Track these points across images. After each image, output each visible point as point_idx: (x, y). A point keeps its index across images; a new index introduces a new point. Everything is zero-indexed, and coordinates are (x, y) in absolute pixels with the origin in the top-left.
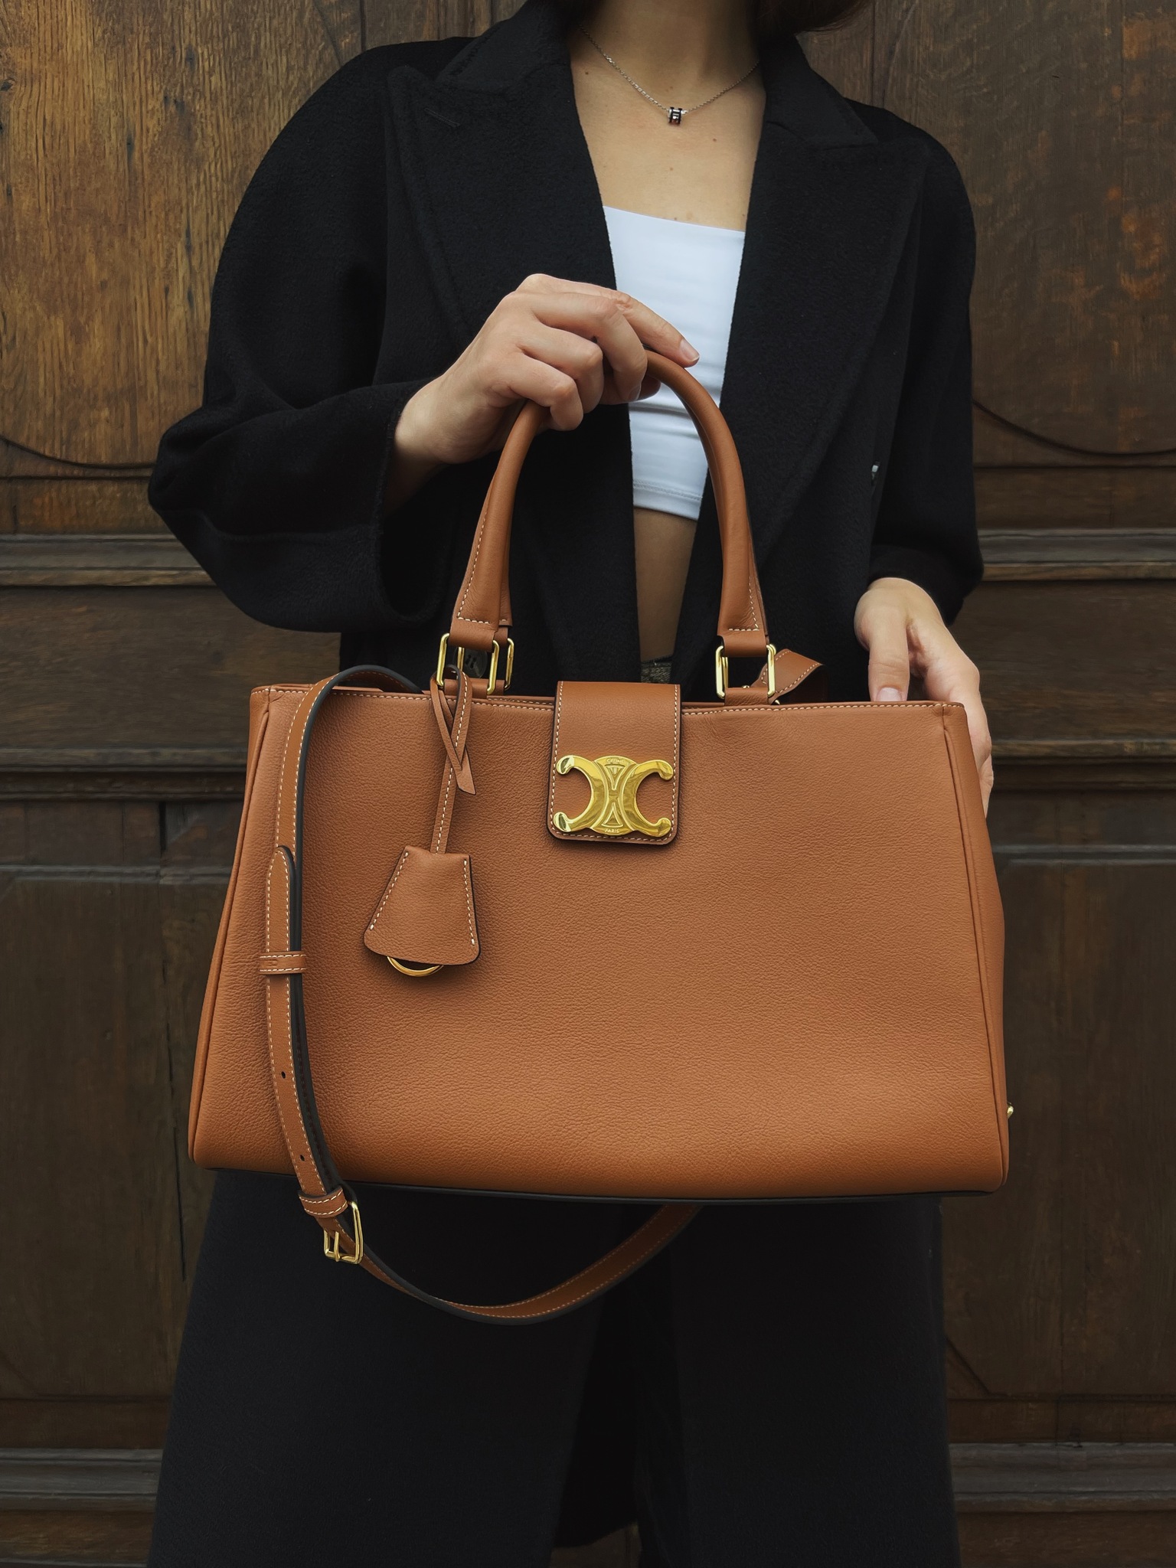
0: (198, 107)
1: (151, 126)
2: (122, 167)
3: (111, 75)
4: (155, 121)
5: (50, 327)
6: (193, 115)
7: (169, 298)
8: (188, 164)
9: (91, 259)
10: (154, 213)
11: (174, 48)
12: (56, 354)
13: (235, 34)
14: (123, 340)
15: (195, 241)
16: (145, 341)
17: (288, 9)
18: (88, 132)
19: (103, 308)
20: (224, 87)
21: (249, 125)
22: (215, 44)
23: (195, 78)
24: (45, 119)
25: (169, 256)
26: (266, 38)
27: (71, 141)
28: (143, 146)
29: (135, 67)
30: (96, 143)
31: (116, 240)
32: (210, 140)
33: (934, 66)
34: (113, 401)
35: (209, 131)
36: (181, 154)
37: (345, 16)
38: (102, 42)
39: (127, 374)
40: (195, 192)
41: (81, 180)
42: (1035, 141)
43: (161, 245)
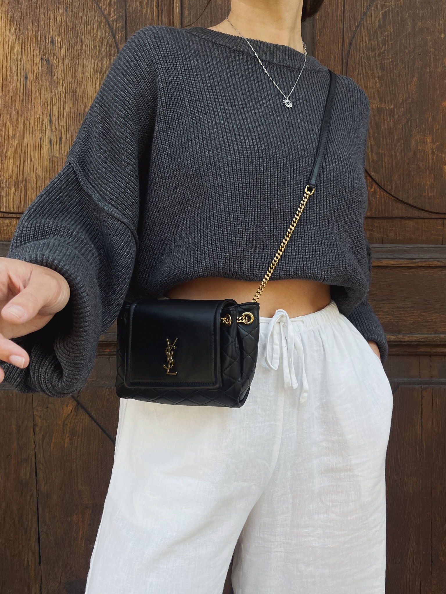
0: (55, 63)
1: (35, 69)
2: (23, 86)
3: (18, 48)
4: (37, 68)
6: (54, 66)
7: (41, 142)
8: (51, 86)
9: (8, 126)
10: (36, 107)
11: (45, 37)
13: (72, 32)
14: (22, 160)
15: (53, 118)
16: (31, 160)
17: (94, 22)
18: (8, 72)
19: (13, 146)
20: (67, 54)
21: (77, 71)
22: (63, 36)
23: (55, 50)
25: (42, 124)
26: (85, 34)
28: (31, 78)
29: (29, 45)
30: (12, 77)
31: (19, 118)
32: (60, 76)
33: (369, 50)
34: (17, 185)
35: (60, 72)
36: (48, 82)
37: (119, 25)
38: (14, 34)
39: (23, 174)
40: (54, 98)
41: (5, 92)
42: (412, 82)
43: (39, 120)
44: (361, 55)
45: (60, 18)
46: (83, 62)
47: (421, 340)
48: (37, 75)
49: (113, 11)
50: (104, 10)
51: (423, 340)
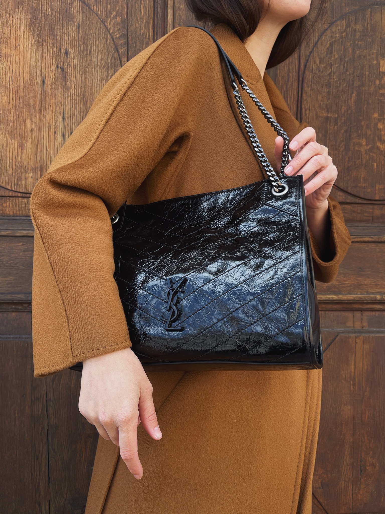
0: (69, 70)
1: (51, 76)
2: (41, 89)
3: (37, 57)
4: (53, 74)
5: (12, 144)
6: (67, 73)
7: (56, 135)
8: (64, 90)
9: (28, 121)
10: (51, 106)
11: (60, 49)
12: (14, 153)
13: (83, 46)
14: (39, 150)
15: (66, 116)
16: (47, 150)
17: (102, 38)
18: (28, 76)
19: (32, 138)
20: (78, 64)
21: (87, 78)
22: (76, 49)
23: (68, 60)
24: (12, 71)
25: (57, 121)
26: (94, 48)
27: (22, 79)
28: (48, 82)
29: (46, 54)
30: (31, 80)
31: (37, 114)
32: (73, 82)
33: (319, 71)
34: (34, 170)
35: (73, 79)
36: (62, 86)
37: (122, 42)
38: (34, 45)
39: (40, 161)
40: (67, 99)
41: (25, 93)
42: (351, 97)
43: (54, 117)
44: (313, 75)
45: (73, 34)
46: (92, 71)
47: (356, 299)
48: (53, 80)
49: (117, 31)
50: (110, 29)
51: (357, 299)
